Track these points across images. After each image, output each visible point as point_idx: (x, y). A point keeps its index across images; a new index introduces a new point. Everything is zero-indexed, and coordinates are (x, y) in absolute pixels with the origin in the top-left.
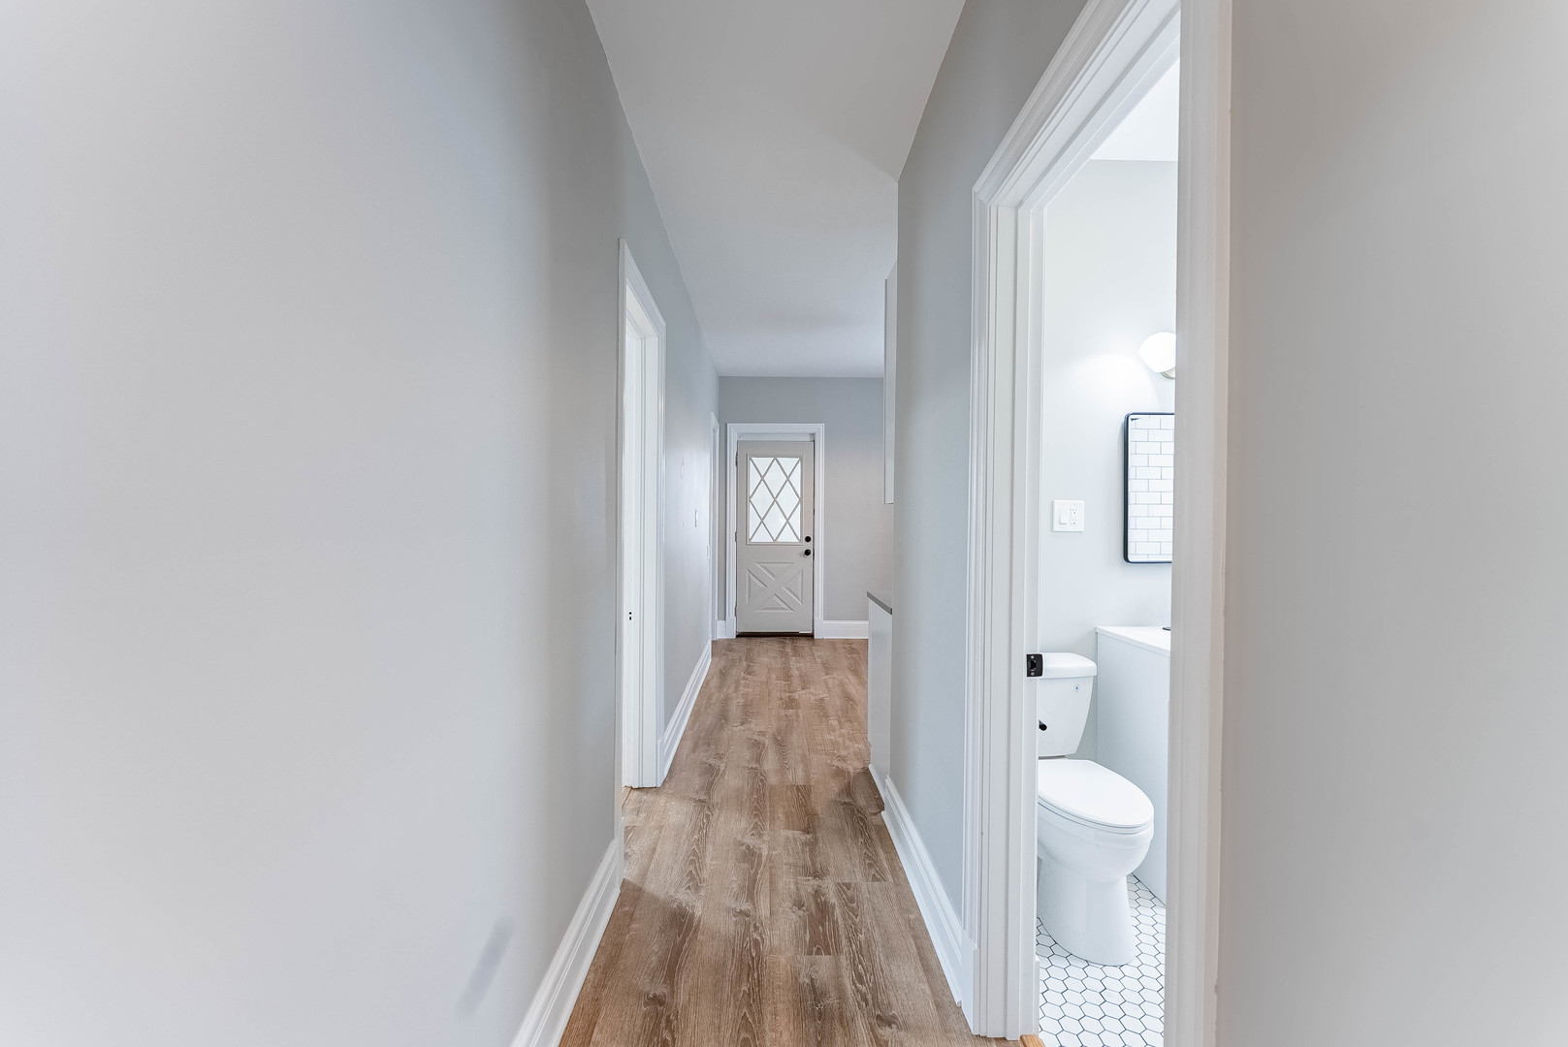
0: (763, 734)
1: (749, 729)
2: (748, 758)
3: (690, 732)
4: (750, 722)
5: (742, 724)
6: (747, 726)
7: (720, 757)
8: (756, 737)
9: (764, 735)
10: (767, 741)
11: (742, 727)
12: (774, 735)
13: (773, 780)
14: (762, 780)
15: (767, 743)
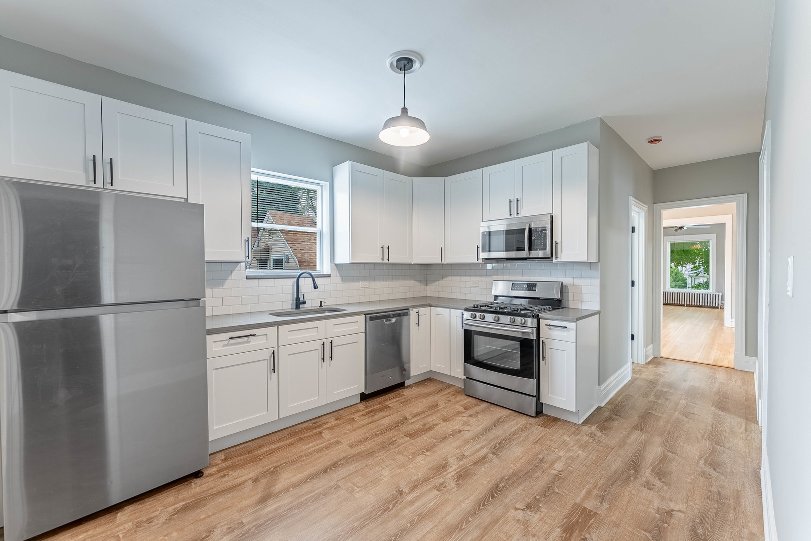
0: (648, 486)
1: (663, 499)
2: (674, 463)
3: (754, 527)
4: (658, 510)
5: (670, 513)
6: (665, 506)
7: (703, 474)
8: (658, 483)
9: (648, 482)
10: (647, 473)
11: (672, 506)
12: (635, 478)
13: (658, 440)
14: (667, 442)
15: (648, 471)
